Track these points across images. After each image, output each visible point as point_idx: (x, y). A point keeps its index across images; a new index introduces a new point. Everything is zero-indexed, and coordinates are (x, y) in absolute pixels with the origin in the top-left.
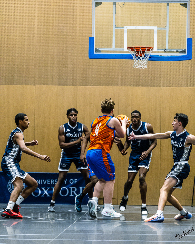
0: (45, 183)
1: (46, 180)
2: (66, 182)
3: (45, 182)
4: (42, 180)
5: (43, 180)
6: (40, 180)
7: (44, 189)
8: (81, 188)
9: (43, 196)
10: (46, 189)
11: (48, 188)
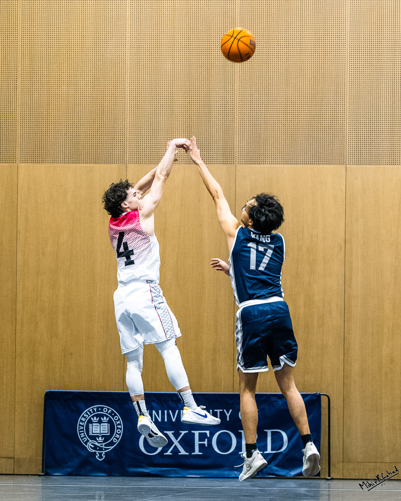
0: (174, 420)
1: (177, 411)
2: (229, 416)
3: (174, 417)
4: (166, 411)
5: (170, 411)
6: (160, 411)
7: (173, 433)
8: (269, 432)
9: (169, 453)
10: (176, 435)
11: (183, 433)
